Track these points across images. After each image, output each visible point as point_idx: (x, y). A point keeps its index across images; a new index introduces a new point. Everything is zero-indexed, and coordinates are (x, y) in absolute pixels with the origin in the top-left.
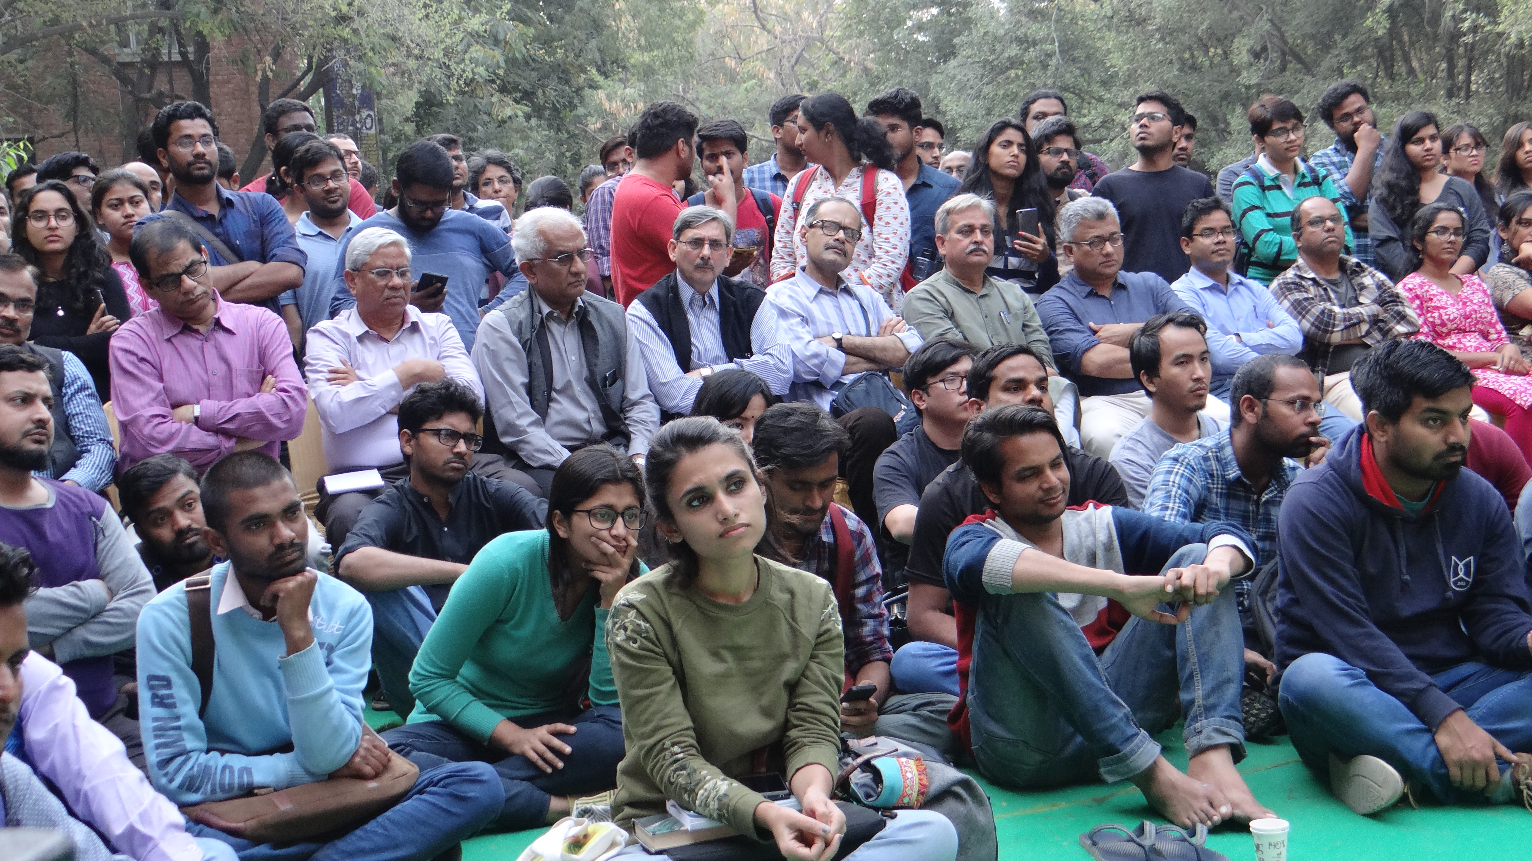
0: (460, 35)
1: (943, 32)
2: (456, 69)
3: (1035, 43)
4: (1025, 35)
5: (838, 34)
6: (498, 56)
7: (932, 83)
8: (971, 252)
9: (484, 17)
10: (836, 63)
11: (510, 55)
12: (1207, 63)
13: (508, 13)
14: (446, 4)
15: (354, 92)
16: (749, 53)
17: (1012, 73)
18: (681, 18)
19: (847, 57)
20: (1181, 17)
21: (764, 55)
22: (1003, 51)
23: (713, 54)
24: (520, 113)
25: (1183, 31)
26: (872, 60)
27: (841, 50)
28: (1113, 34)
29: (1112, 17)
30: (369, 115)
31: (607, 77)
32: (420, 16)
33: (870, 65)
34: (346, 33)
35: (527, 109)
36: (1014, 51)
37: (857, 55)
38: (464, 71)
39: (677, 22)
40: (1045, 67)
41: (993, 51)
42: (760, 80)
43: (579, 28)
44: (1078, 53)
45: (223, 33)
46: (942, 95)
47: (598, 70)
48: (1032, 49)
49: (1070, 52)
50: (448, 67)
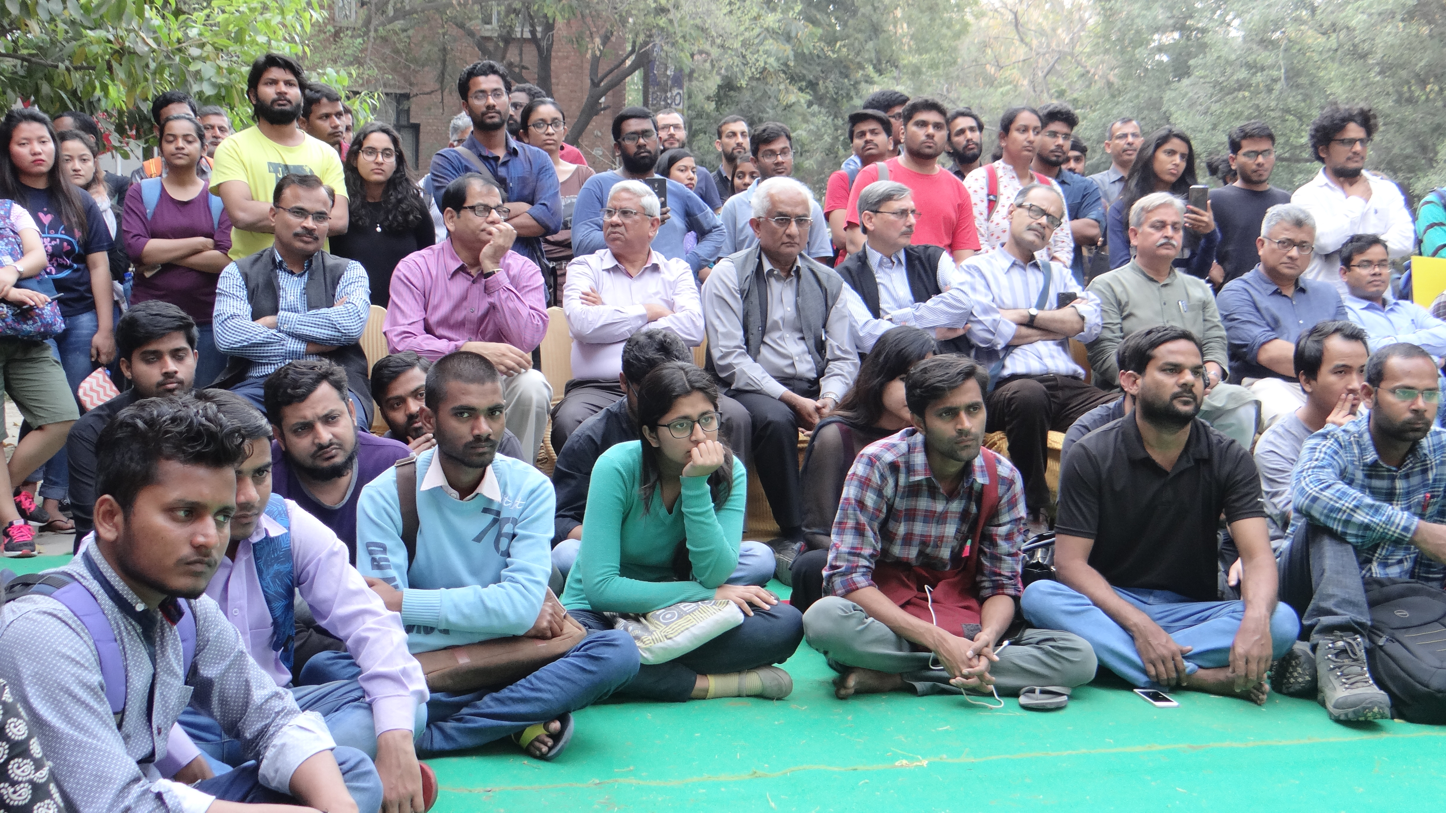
0: (757, 30)
1: (1180, 54)
2: (751, 58)
3: (1263, 69)
4: (1255, 61)
5: (1088, 50)
6: (788, 50)
7: (1165, 99)
8: (1162, 245)
9: (779, 15)
10: (1083, 75)
11: (799, 51)
12: (1423, 98)
13: (799, 14)
14: (748, 3)
15: (668, 73)
16: (1007, 62)
17: (1240, 95)
18: (948, 28)
19: (1092, 71)
20: (1402, 55)
21: (1020, 64)
22: (1232, 74)
23: (976, 60)
24: (802, 101)
25: (1402, 67)
26: (1115, 75)
27: (1089, 64)
28: (1336, 65)
29: (1336, 50)
30: (679, 94)
31: (881, 75)
32: (725, 11)
33: (1112, 78)
34: (662, 21)
35: (809, 97)
36: (1243, 74)
37: (1102, 69)
38: (758, 61)
39: (944, 31)
40: (1270, 90)
41: (1223, 73)
42: (1016, 86)
43: (860, 31)
44: (1303, 80)
45: (563, 17)
46: (1173, 109)
47: (874, 68)
48: (1259, 74)
49: (1294, 79)
50: (744, 57)
